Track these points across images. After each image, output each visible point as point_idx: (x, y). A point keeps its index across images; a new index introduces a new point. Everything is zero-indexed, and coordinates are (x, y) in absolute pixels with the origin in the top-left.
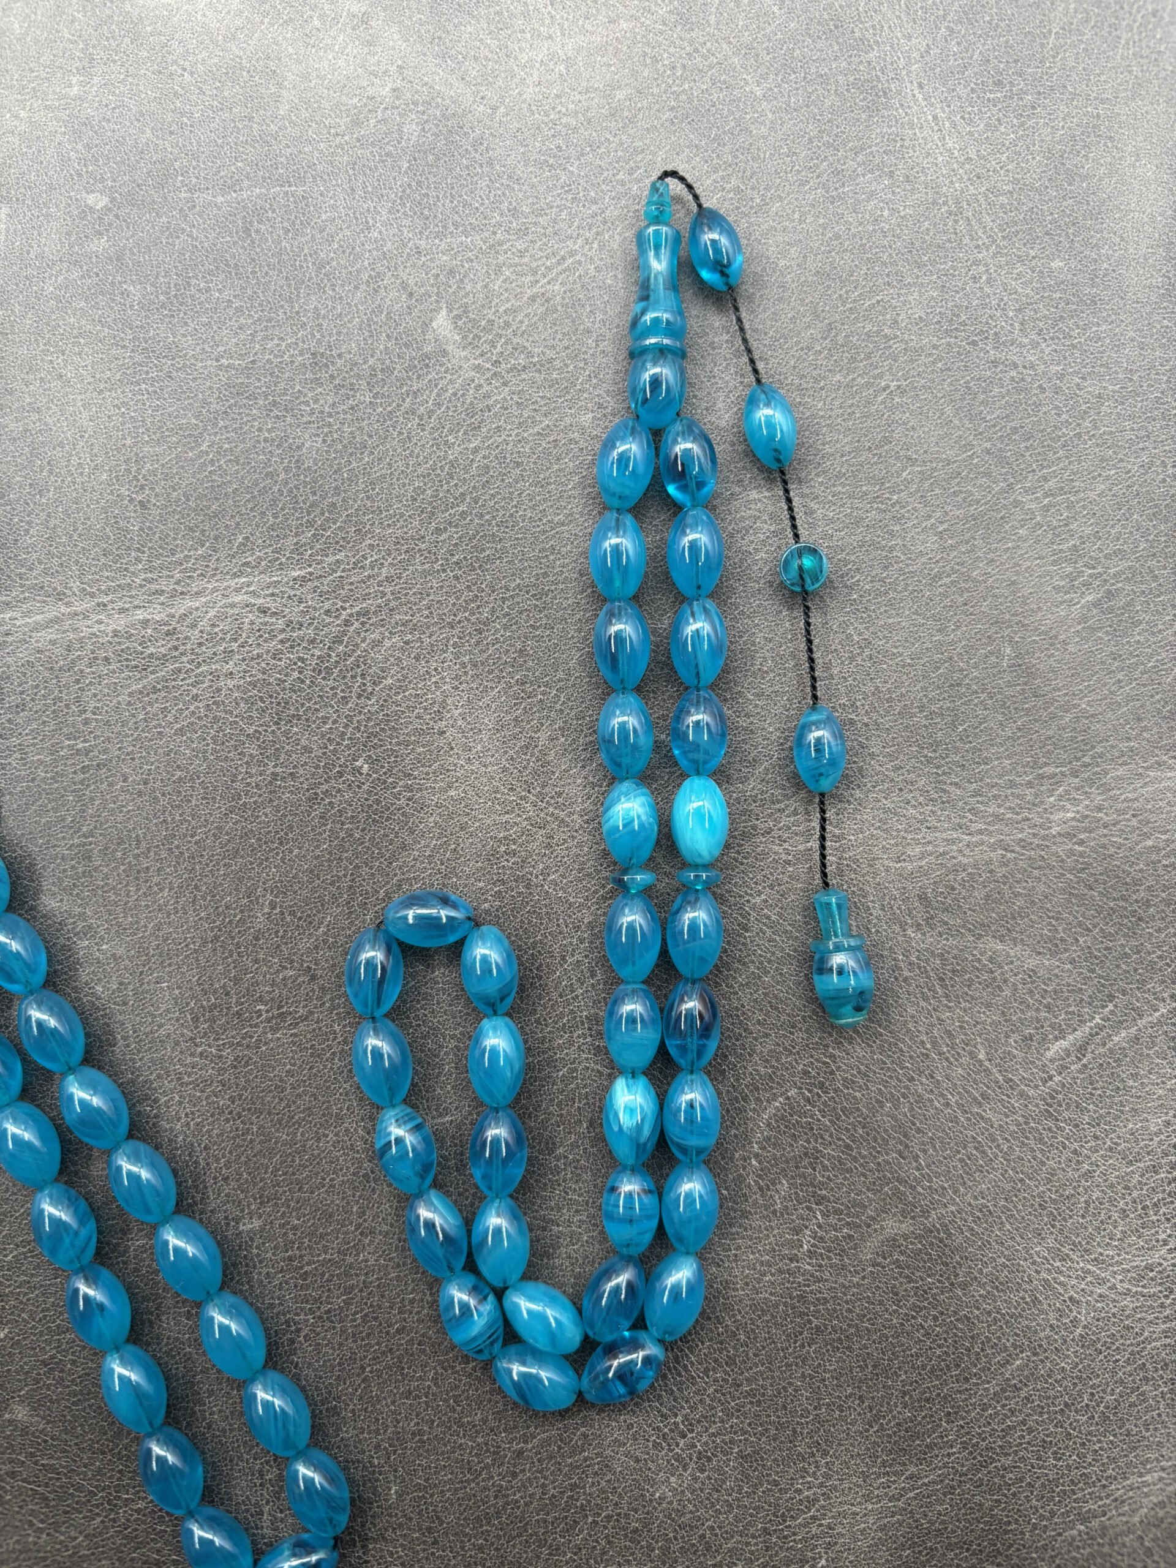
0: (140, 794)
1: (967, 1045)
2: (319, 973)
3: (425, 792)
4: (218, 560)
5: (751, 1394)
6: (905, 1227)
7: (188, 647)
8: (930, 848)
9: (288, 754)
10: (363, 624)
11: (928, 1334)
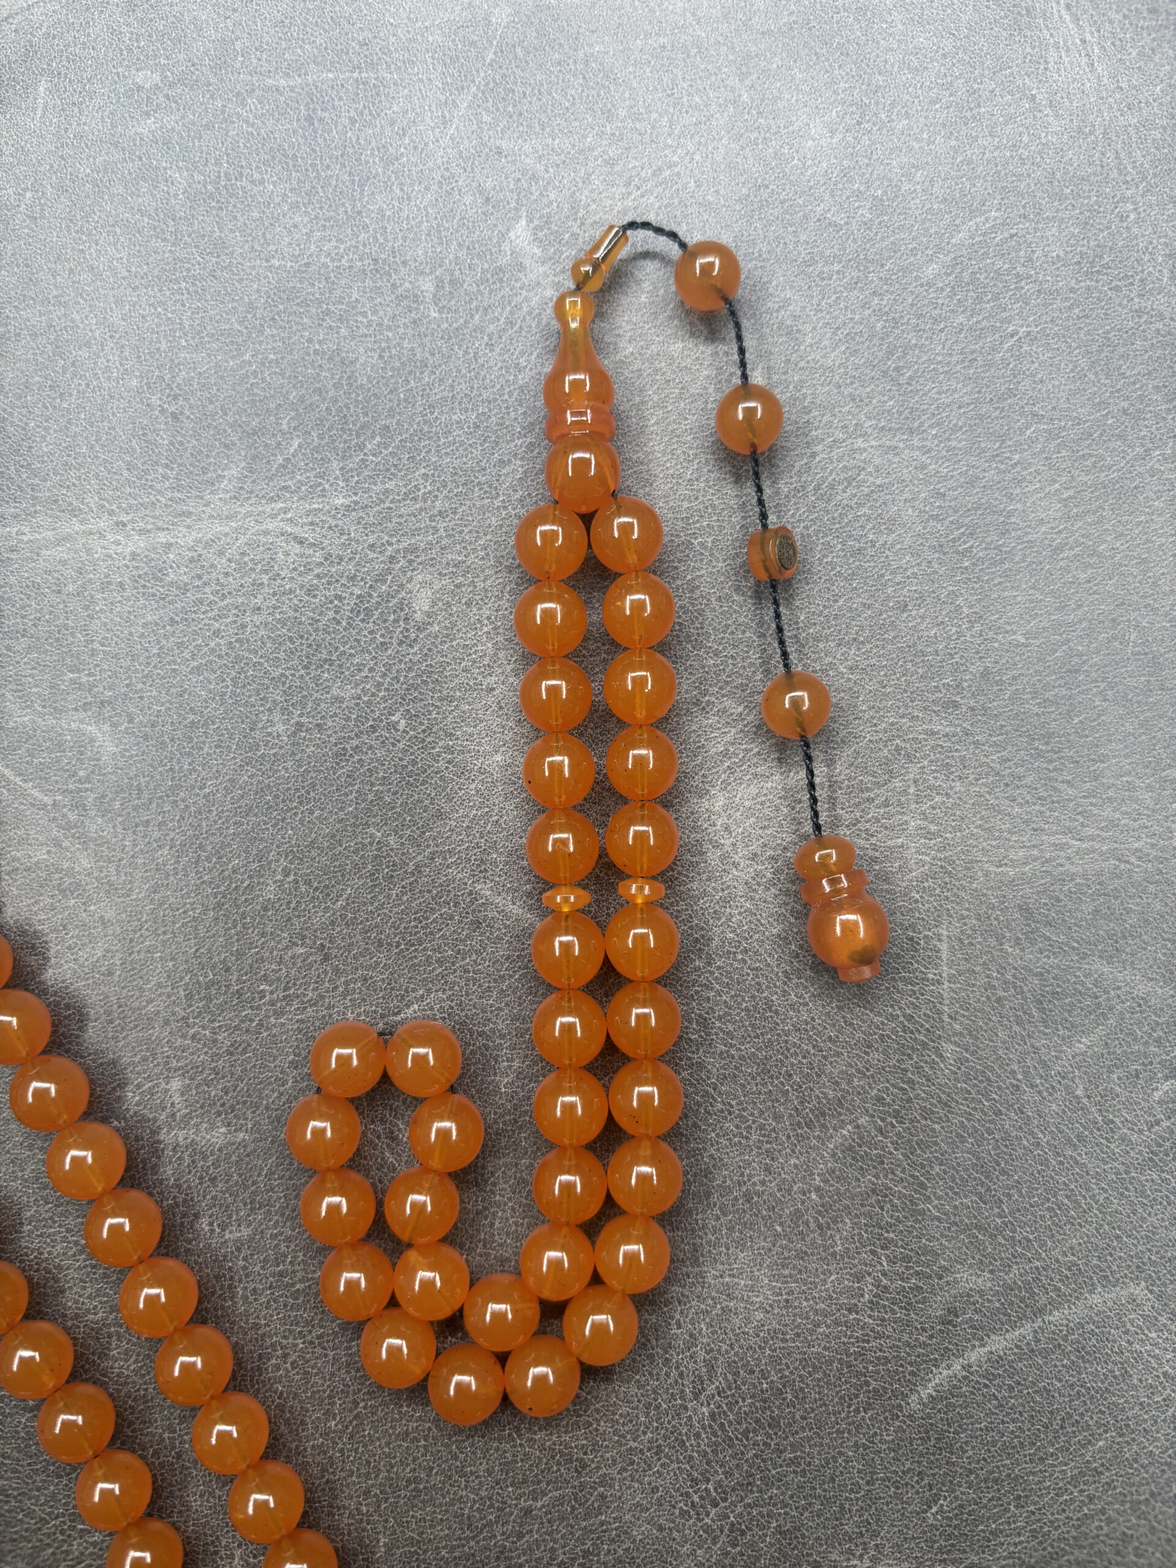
0: (146, 737)
1: (1063, 1078)
2: (334, 952)
3: (468, 755)
4: (254, 482)
5: (792, 1462)
6: (982, 1281)
7: (214, 576)
8: (1035, 852)
9: (317, 702)
10: (410, 562)
11: (1002, 1406)
